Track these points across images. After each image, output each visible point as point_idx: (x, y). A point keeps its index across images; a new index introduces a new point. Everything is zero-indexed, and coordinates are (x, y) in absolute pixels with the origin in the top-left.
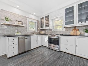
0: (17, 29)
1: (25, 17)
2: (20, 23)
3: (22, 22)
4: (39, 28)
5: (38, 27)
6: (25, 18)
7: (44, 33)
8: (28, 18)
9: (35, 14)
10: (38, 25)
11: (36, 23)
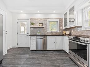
0: (39, 30)
1: (46, 18)
2: (41, 25)
3: (42, 24)
4: (61, 28)
5: (60, 26)
6: (45, 20)
7: (69, 34)
8: (48, 18)
9: (54, 12)
10: (61, 23)
11: (57, 22)
